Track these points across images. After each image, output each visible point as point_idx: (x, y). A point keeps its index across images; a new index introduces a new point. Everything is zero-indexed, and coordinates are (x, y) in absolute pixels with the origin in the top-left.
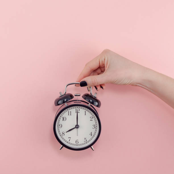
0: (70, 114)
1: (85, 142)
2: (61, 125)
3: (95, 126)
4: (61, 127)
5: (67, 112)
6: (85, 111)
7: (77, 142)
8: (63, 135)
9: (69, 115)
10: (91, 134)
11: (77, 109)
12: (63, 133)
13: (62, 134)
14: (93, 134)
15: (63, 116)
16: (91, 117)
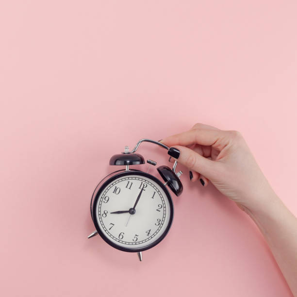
0: (129, 187)
1: (133, 242)
2: (107, 199)
3: (160, 222)
4: (106, 202)
5: (126, 182)
6: (155, 191)
7: (121, 237)
8: (104, 215)
9: (127, 187)
10: (148, 232)
11: (144, 183)
12: (106, 212)
13: (102, 213)
14: (151, 233)
15: (116, 185)
16: (160, 206)
